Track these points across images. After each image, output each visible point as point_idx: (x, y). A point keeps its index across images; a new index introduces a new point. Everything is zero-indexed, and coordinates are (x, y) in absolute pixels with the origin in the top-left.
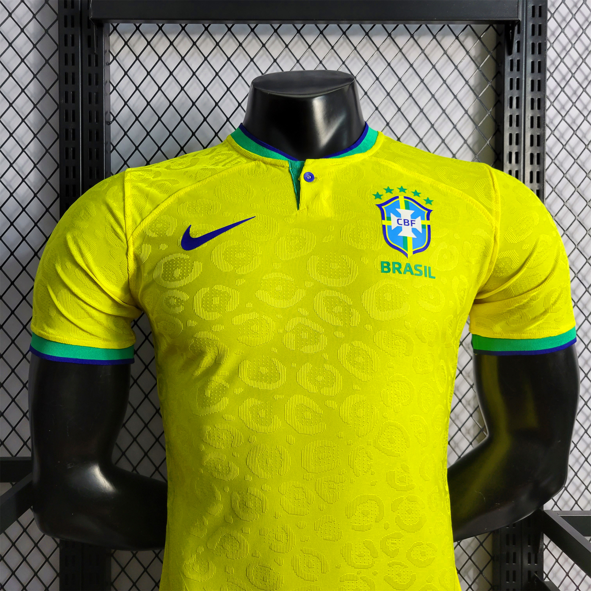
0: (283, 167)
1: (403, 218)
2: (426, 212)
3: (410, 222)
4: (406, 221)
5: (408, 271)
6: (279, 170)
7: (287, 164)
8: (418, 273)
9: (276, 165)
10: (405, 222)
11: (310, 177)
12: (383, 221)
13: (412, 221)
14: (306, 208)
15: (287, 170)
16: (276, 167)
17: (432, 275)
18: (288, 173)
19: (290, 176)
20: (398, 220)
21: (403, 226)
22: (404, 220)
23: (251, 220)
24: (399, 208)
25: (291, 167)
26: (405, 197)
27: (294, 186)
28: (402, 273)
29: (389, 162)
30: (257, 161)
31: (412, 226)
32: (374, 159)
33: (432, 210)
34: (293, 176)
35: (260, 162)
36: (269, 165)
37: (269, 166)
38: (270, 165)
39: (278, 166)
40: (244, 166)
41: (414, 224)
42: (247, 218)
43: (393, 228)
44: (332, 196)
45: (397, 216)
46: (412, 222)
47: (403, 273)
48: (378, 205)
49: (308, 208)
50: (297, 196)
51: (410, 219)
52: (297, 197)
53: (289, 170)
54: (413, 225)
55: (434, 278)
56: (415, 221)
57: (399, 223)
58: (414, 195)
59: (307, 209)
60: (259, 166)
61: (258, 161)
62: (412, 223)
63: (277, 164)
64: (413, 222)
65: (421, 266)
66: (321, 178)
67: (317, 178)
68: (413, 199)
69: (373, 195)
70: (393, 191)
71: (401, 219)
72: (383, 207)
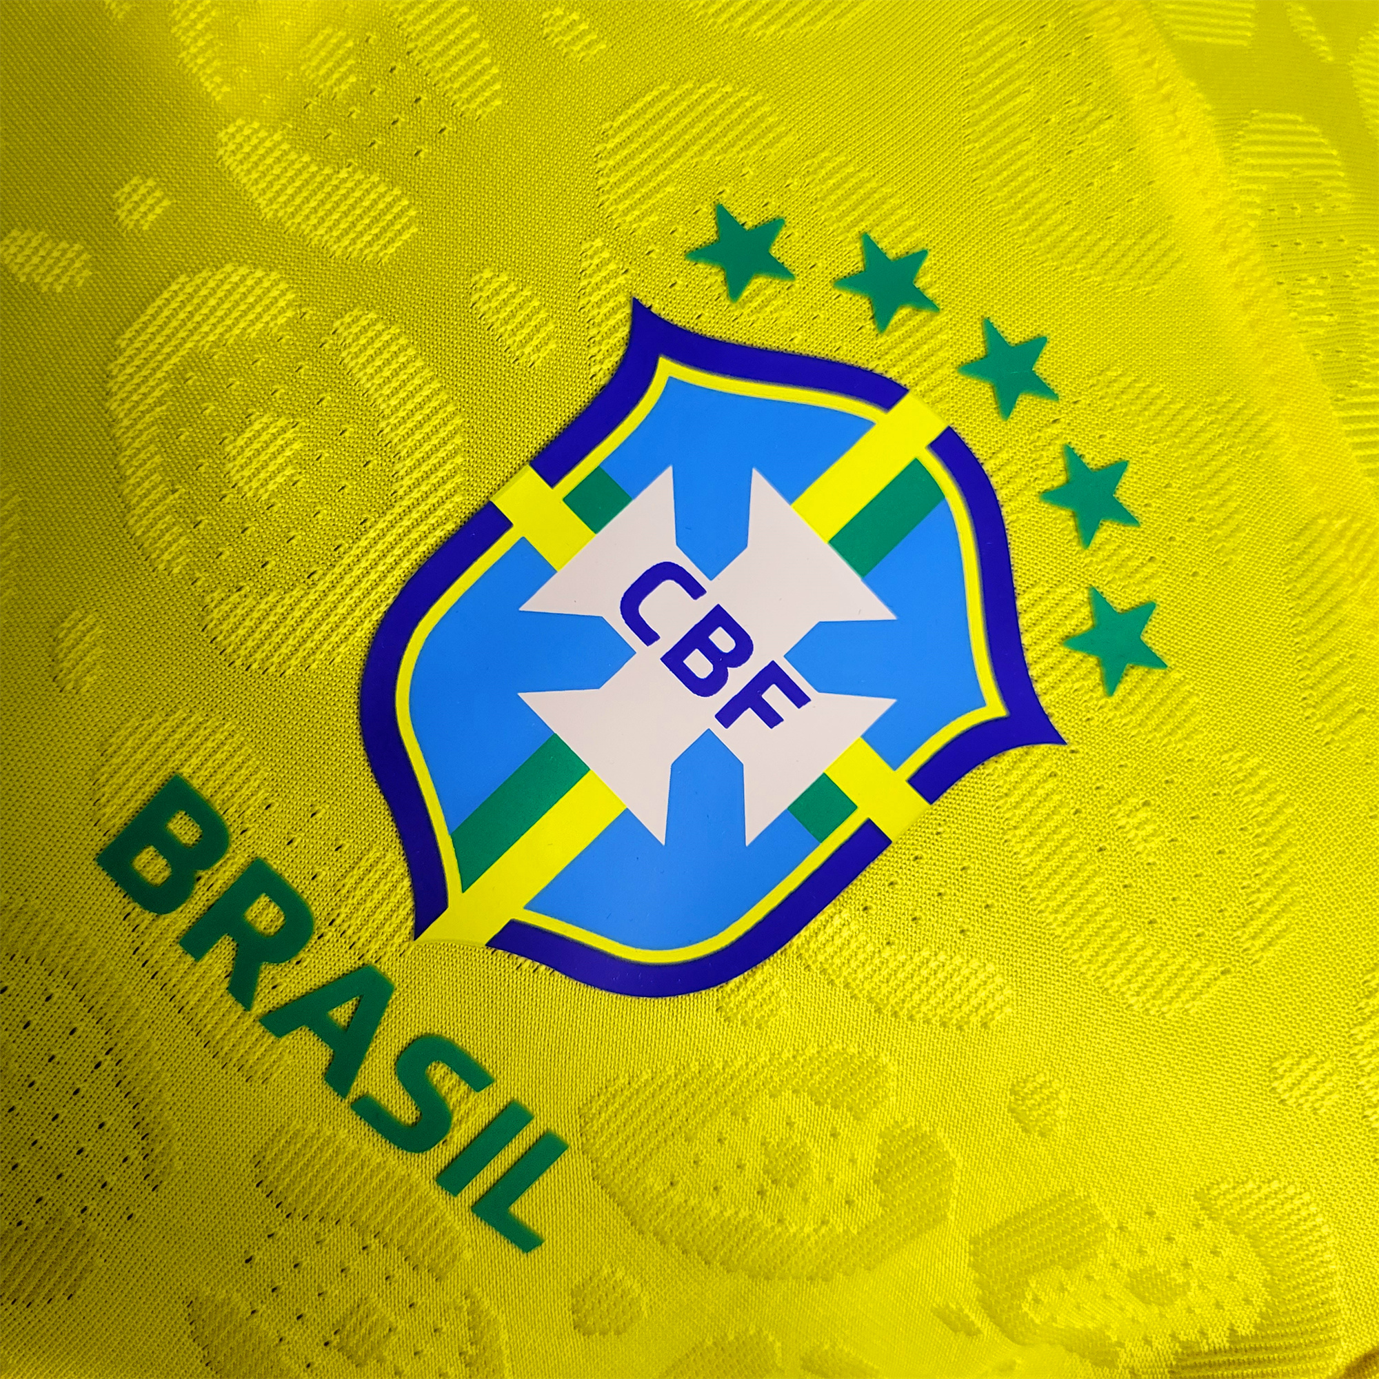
1: (723, 591)
2: (994, 708)
3: (739, 678)
4: (722, 639)
5: (326, 1031)
8: (404, 1110)
10: (697, 638)
12: (530, 476)
13: (772, 675)
17: (524, 1209)
20: (663, 572)
21: (648, 658)
22: (719, 617)
28: (248, 1007)
31: (727, 716)
33: (1056, 739)
41: (772, 719)
43: (541, 602)
46: (760, 685)
47: (258, 1008)
48: (641, 315)
51: (771, 651)
54: (749, 717)
55: (526, 1240)
56: (799, 699)
57: (648, 609)
58: (1053, 498)
62: (751, 698)
64: (774, 696)
65: (477, 1078)
68: (1004, 511)
69: (706, 209)
70: (909, 318)
71: (695, 590)
72: (666, 369)
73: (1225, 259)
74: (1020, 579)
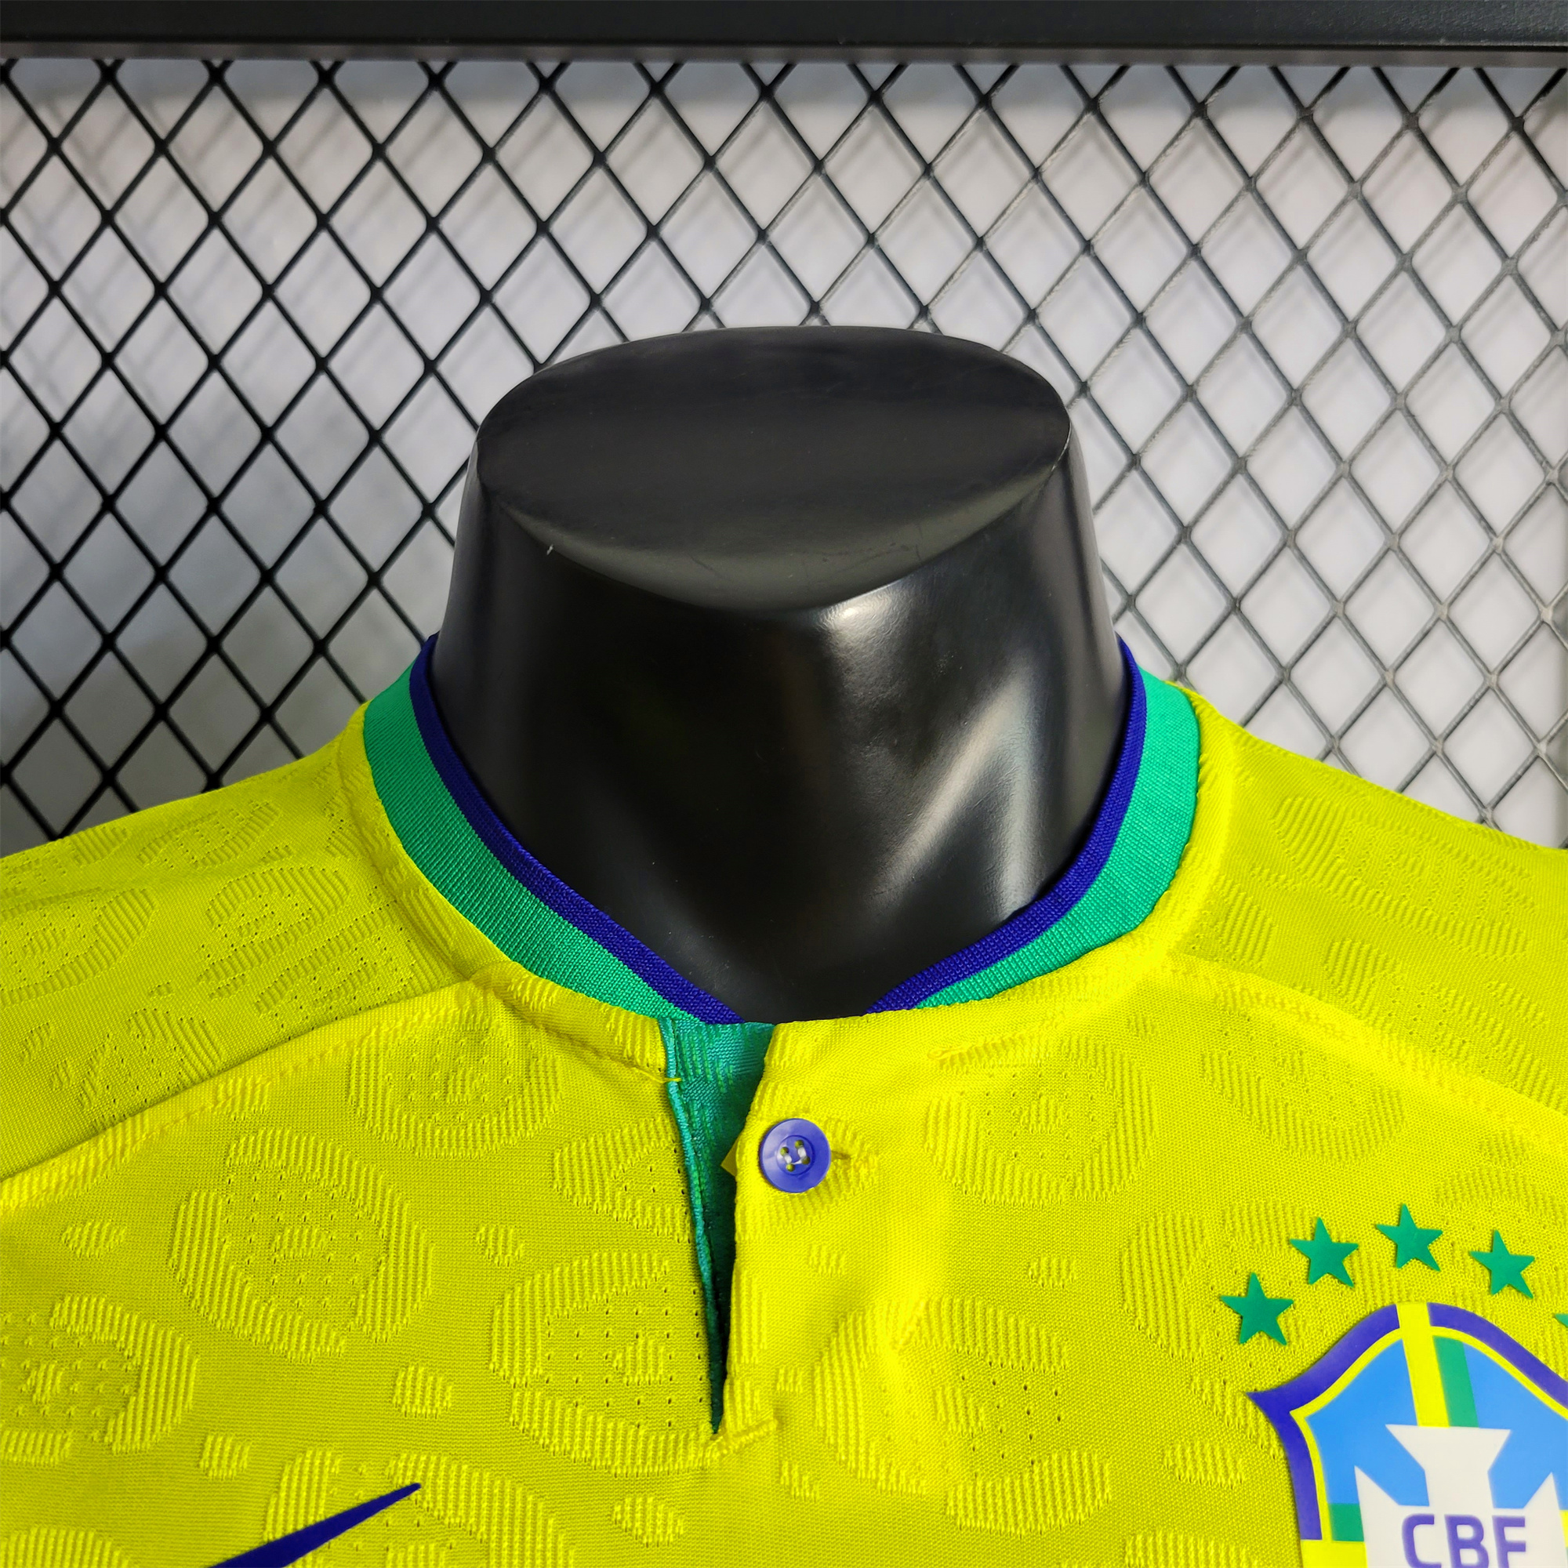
0: (630, 1063)
1: (1441, 1506)
3: (1490, 1544)
4: (1465, 1532)
6: (598, 1083)
7: (654, 1052)
9: (584, 1045)
10: (1455, 1544)
11: (802, 1153)
12: (1307, 1544)
13: (1502, 1524)
14: (769, 1414)
15: (650, 1089)
16: (580, 1057)
18: (661, 1118)
19: (667, 1139)
20: (1412, 1523)
22: (1454, 1522)
23: (389, 1515)
24: (1409, 1418)
25: (682, 1070)
26: (1442, 1315)
27: (693, 1224)
29: (1308, 1001)
30: (470, 986)
32: (1209, 979)
34: (688, 1140)
35: (491, 997)
36: (542, 1033)
37: (540, 1041)
38: (547, 1029)
39: (596, 1052)
40: (385, 1029)
41: (1520, 1547)
42: (364, 1496)
44: (945, 1306)
45: (1402, 1499)
46: (1500, 1535)
48: (1260, 1399)
49: (781, 1418)
50: (710, 1308)
51: (1487, 1512)
52: (712, 1318)
53: (665, 1094)
56: (1520, 1523)
57: (1423, 1555)
58: (1494, 1288)
59: (773, 1426)
60: (475, 1034)
61: (477, 983)
62: (1504, 1547)
63: (592, 1041)
64: (1512, 1534)
66: (874, 1160)
67: (845, 1157)
68: (1488, 1319)
69: (1217, 1305)
70: (1352, 1264)
71: (1429, 1520)
72: (1300, 1415)
73: (1409, 1068)
74: (1529, 1347)
